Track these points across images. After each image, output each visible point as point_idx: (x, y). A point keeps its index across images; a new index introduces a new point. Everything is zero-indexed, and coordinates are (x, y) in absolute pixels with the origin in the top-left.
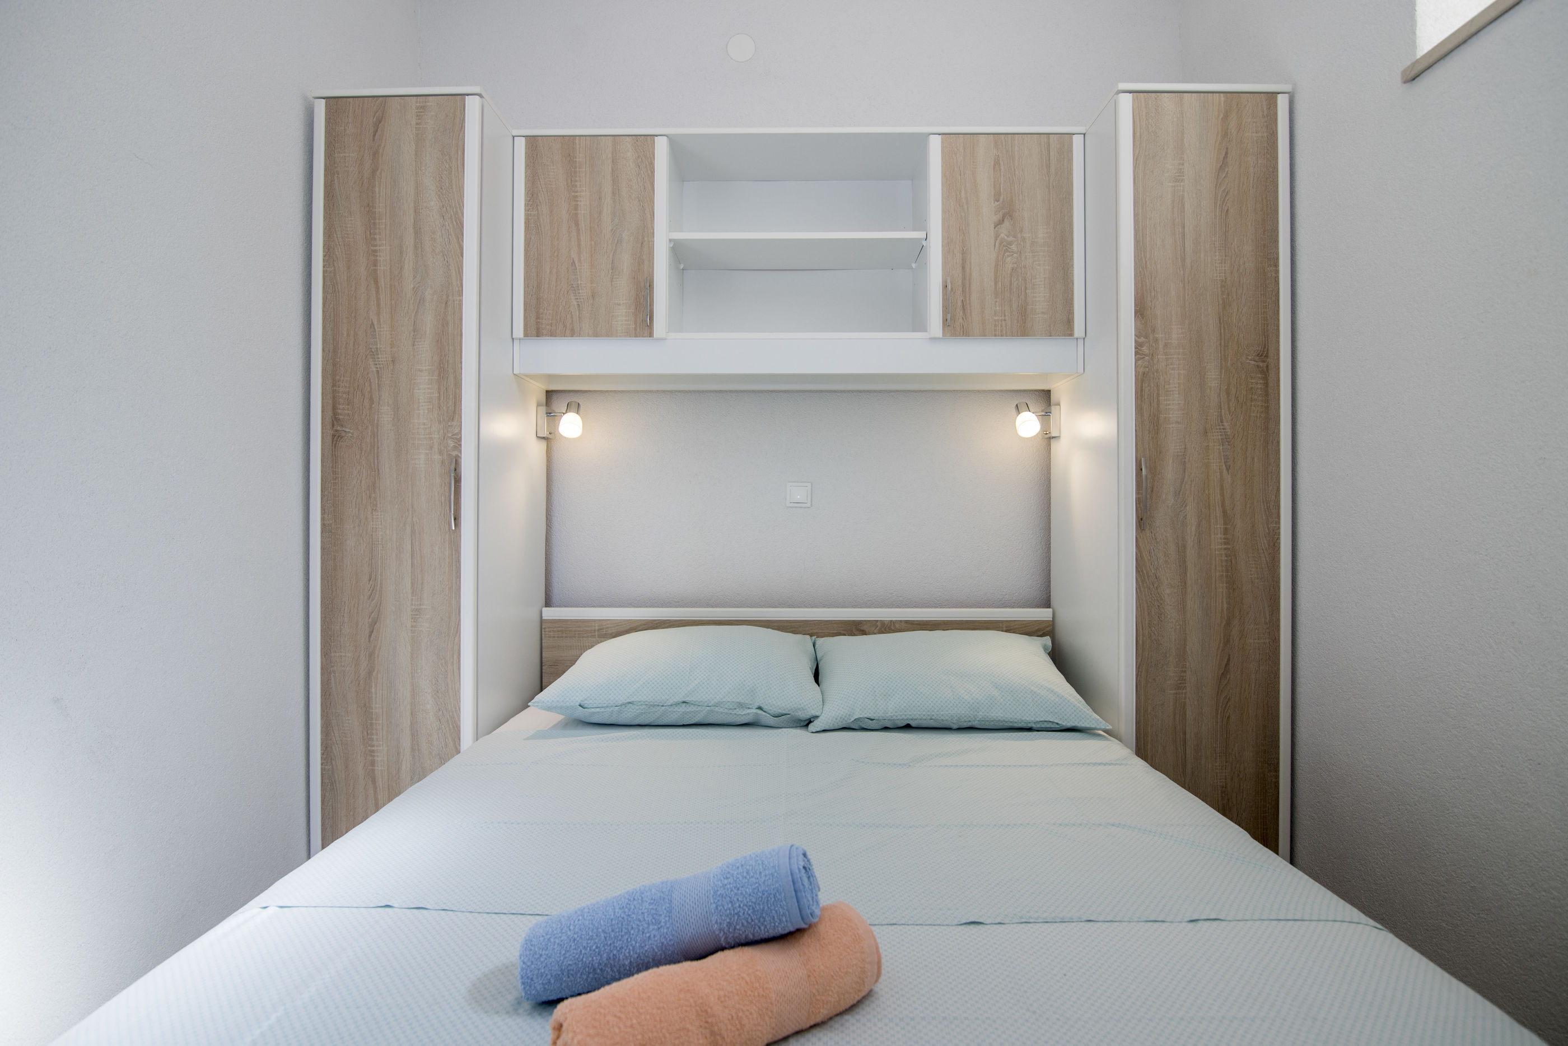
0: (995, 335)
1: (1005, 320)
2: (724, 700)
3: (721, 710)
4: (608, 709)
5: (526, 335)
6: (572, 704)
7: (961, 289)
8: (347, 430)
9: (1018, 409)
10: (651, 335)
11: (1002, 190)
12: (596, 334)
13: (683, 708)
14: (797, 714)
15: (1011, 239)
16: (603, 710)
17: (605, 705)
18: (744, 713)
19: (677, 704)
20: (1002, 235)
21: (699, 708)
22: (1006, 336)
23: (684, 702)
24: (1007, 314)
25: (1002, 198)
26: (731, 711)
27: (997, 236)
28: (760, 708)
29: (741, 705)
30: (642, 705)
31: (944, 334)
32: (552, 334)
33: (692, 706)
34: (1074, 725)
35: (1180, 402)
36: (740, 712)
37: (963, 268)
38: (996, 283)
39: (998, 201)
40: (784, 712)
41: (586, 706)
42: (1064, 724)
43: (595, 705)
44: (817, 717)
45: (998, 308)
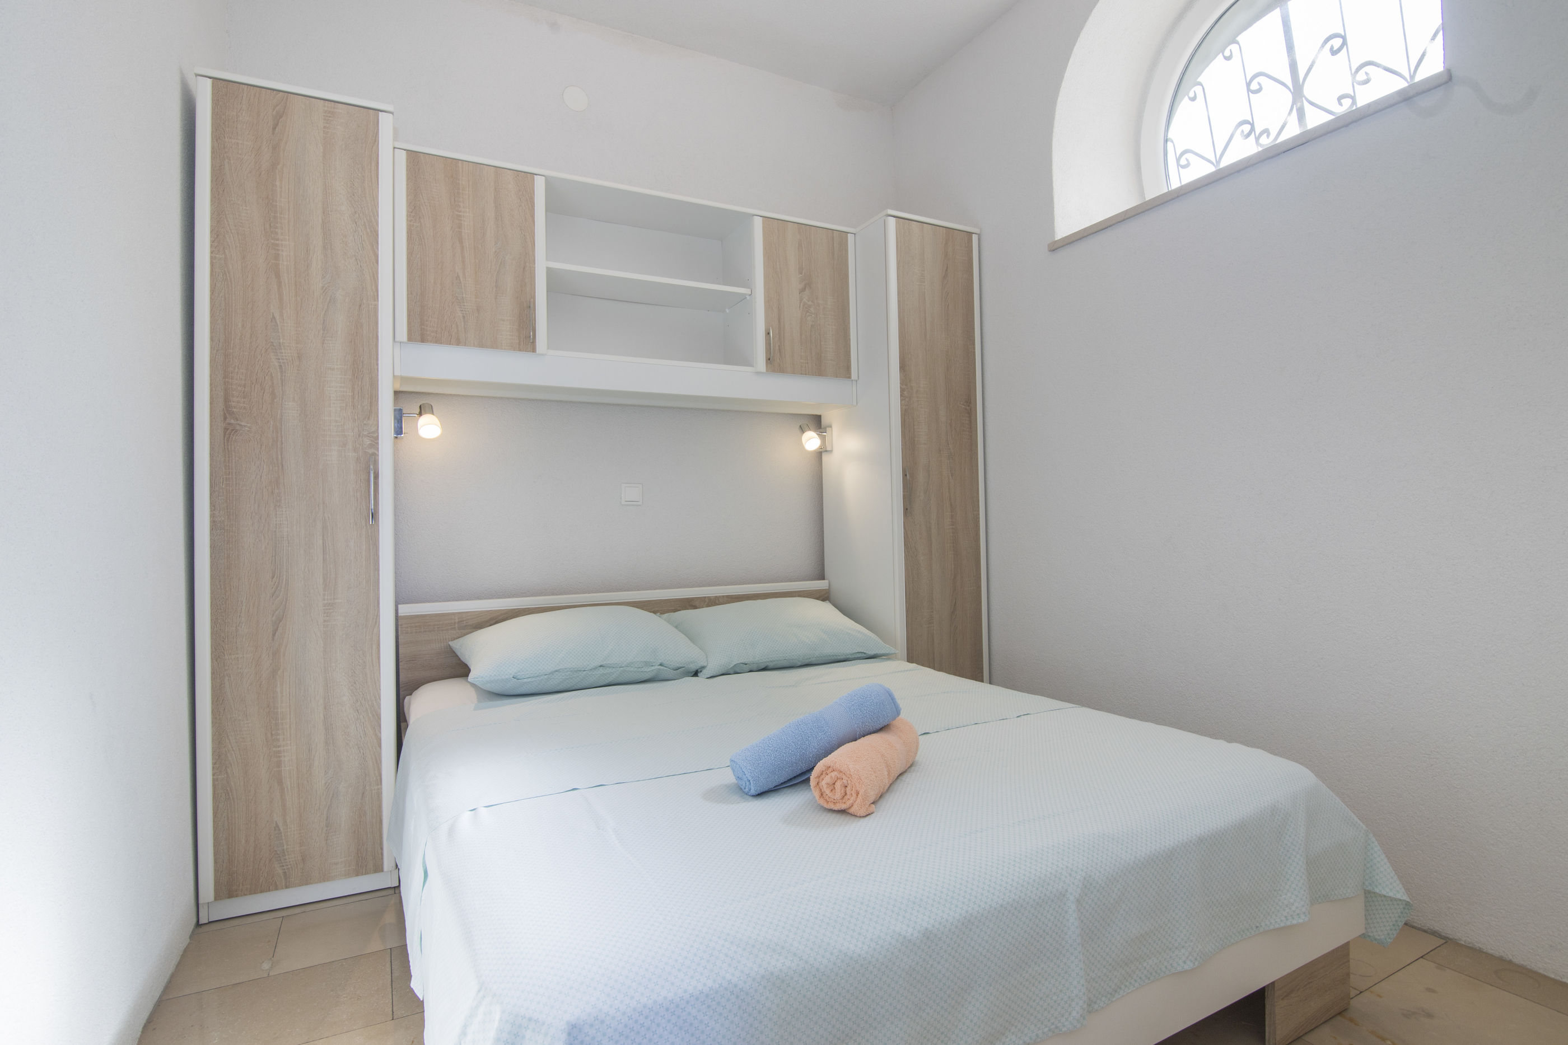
0: (801, 374)
1: (807, 363)
2: (634, 660)
3: (632, 669)
4: (538, 678)
5: (410, 338)
6: (507, 677)
7: (778, 336)
8: (243, 424)
10: (534, 350)
11: (804, 266)
12: (481, 345)
13: (602, 671)
14: (689, 667)
15: (810, 303)
16: (533, 679)
17: (532, 676)
18: (649, 670)
19: (595, 668)
20: (805, 299)
21: (614, 670)
22: (809, 375)
23: (601, 666)
24: (808, 358)
25: (804, 272)
26: (639, 669)
27: (801, 300)
28: (661, 665)
29: (647, 664)
30: (568, 671)
31: (766, 371)
32: (438, 341)
33: (608, 669)
34: (875, 653)
35: (926, 430)
36: (646, 670)
37: (779, 321)
38: (801, 335)
39: (801, 274)
40: (681, 666)
41: (519, 677)
42: (869, 653)
43: (527, 676)
44: (703, 667)
45: (802, 354)
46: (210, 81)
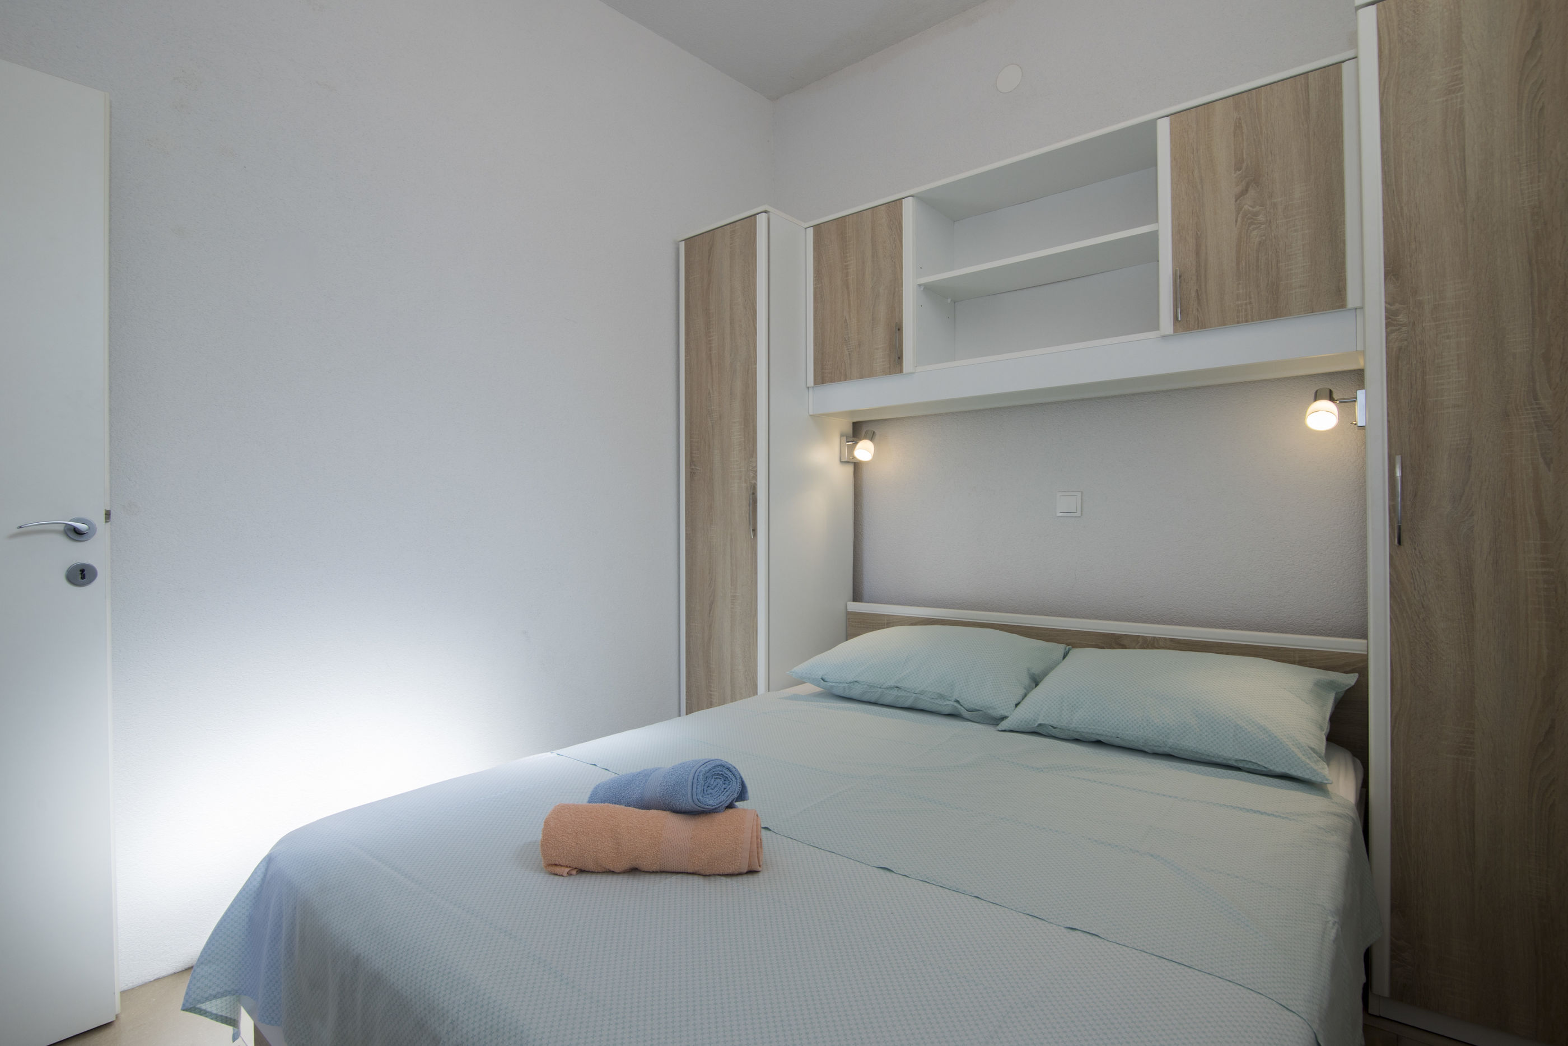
0: (1238, 322)
1: (1250, 303)
2: (927, 689)
3: (926, 698)
4: (841, 685)
5: (815, 383)
6: (816, 677)
7: (1194, 278)
9: (1316, 398)
10: (901, 371)
11: (1245, 156)
12: (862, 376)
13: (895, 692)
14: (989, 712)
15: (1257, 208)
16: (837, 685)
17: (838, 681)
18: (945, 703)
19: (891, 688)
20: (1246, 207)
21: (909, 694)
22: (1253, 321)
23: (897, 687)
24: (1252, 296)
25: (1245, 165)
26: (933, 700)
27: (1239, 209)
28: (957, 702)
29: (941, 696)
30: (864, 685)
31: (1175, 331)
32: (832, 380)
33: (903, 692)
34: (1283, 771)
35: (1460, 379)
36: (940, 703)
37: (1198, 254)
38: (1238, 263)
39: (1239, 169)
40: (977, 708)
41: (826, 680)
42: (1271, 768)
43: (832, 680)
44: (1006, 717)
45: (1241, 291)
46: (684, 242)
